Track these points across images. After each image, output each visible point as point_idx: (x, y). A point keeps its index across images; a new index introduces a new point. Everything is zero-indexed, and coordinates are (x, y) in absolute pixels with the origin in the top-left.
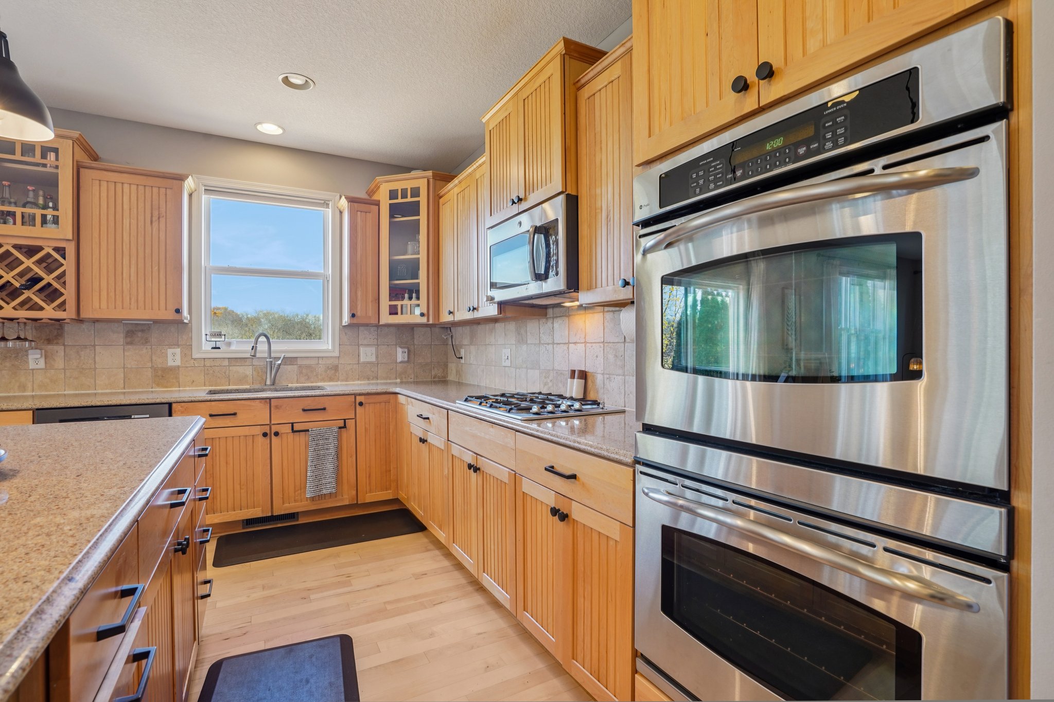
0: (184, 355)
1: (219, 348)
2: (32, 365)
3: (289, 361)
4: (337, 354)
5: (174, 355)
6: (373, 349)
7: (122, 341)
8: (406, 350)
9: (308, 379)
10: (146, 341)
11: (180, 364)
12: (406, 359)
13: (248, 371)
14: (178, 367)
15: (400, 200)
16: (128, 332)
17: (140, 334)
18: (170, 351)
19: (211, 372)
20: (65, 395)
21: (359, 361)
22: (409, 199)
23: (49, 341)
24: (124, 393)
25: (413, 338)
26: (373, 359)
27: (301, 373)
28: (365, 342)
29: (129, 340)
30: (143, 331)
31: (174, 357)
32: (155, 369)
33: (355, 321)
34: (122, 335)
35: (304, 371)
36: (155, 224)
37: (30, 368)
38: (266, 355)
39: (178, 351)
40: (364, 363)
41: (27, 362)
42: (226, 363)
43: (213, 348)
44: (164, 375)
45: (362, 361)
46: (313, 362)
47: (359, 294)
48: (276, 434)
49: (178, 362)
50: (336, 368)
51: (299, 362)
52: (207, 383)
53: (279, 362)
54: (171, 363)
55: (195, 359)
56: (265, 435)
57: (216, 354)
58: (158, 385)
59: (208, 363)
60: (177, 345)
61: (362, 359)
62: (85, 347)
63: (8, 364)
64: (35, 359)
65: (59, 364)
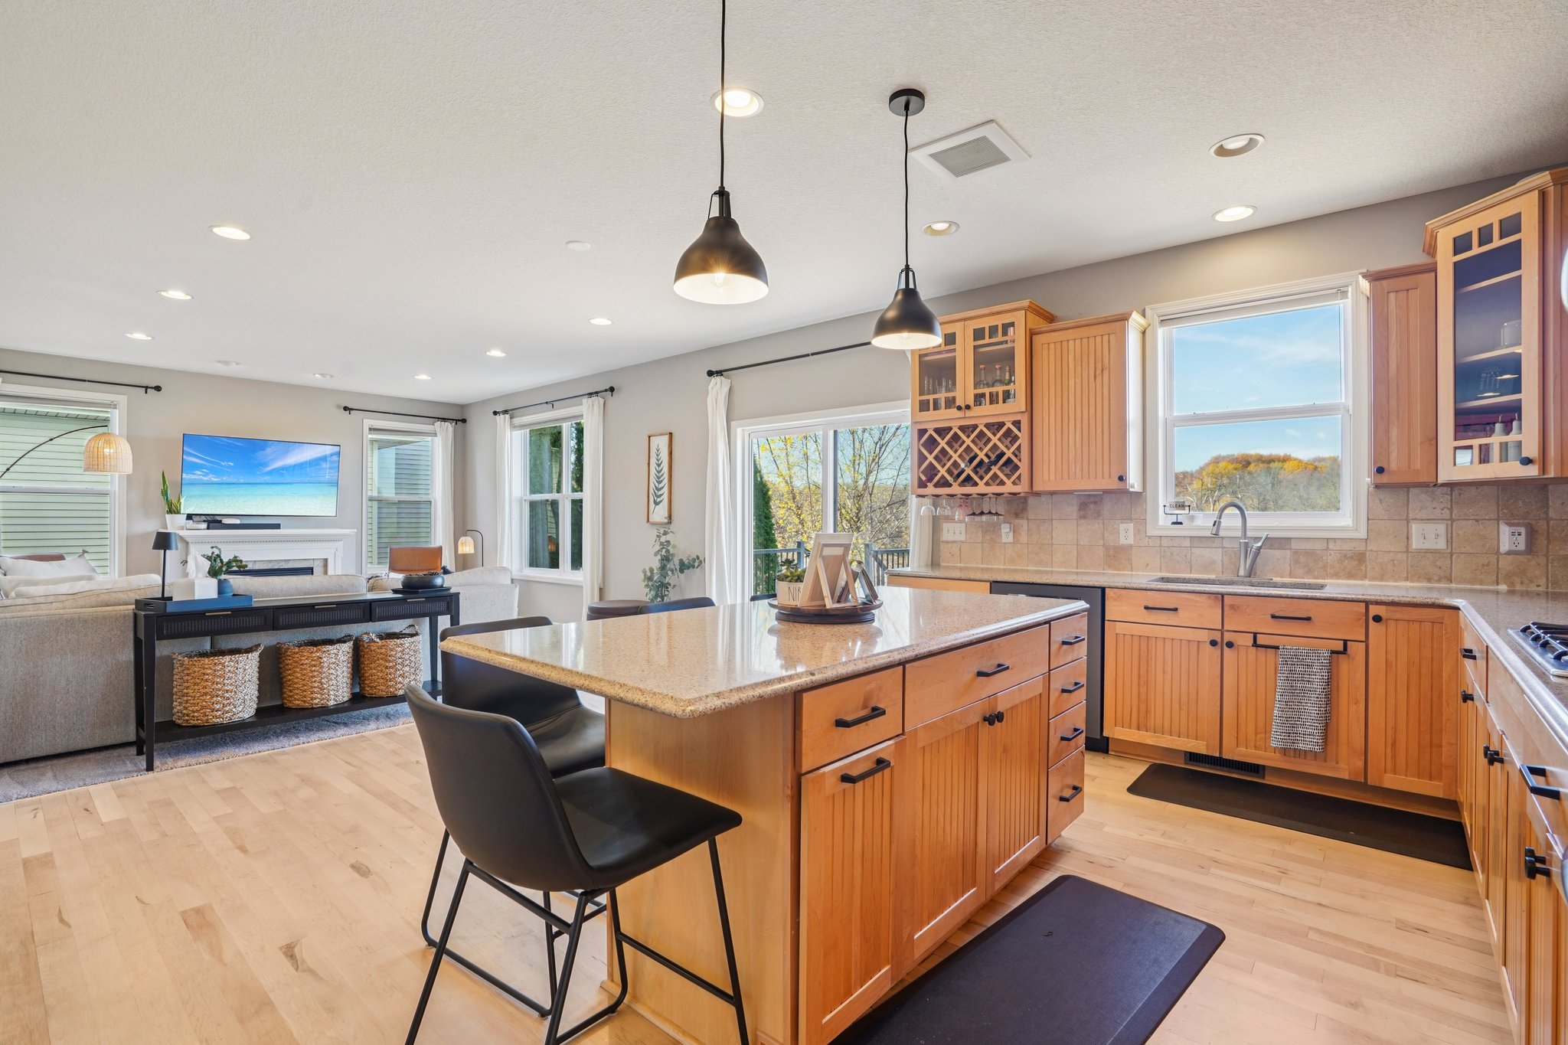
0: (1137, 532)
1: (1181, 523)
2: (1004, 540)
3: (1272, 542)
4: (1363, 534)
5: (1126, 531)
6: (1441, 528)
7: (1075, 515)
8: (1523, 530)
9: (1310, 572)
10: (1098, 515)
11: (1132, 543)
12: (1522, 547)
13: (1216, 555)
14: (1131, 546)
15: (1476, 250)
16: (1081, 504)
17: (1092, 506)
18: (1122, 527)
19: (1169, 554)
20: (1027, 570)
21: (1407, 546)
22: (1497, 243)
23: (1017, 515)
24: (1077, 573)
25: (1547, 506)
26: (1441, 544)
27: (1297, 562)
28: (1423, 515)
29: (1082, 513)
30: (1095, 503)
31: (1126, 534)
32: (1107, 548)
33: (1384, 479)
34: (1076, 508)
35: (1302, 559)
36: (1099, 379)
37: (1003, 541)
38: (1239, 534)
39: (1131, 526)
40: (1419, 551)
41: (1001, 536)
42: (1187, 543)
43: (1174, 523)
44: (1117, 555)
45: (1414, 547)
46: (1319, 546)
48: (1230, 645)
49: (1131, 541)
50: (1360, 558)
51: (1295, 545)
52: (1163, 568)
53: (1259, 544)
54: (1123, 541)
55: (1150, 537)
56: (1213, 643)
57: (1177, 531)
58: (1110, 566)
59: (1165, 543)
60: (1131, 519)
61: (1416, 544)
62: (1044, 521)
63: (988, 537)
64: (1006, 533)
65: (1024, 538)
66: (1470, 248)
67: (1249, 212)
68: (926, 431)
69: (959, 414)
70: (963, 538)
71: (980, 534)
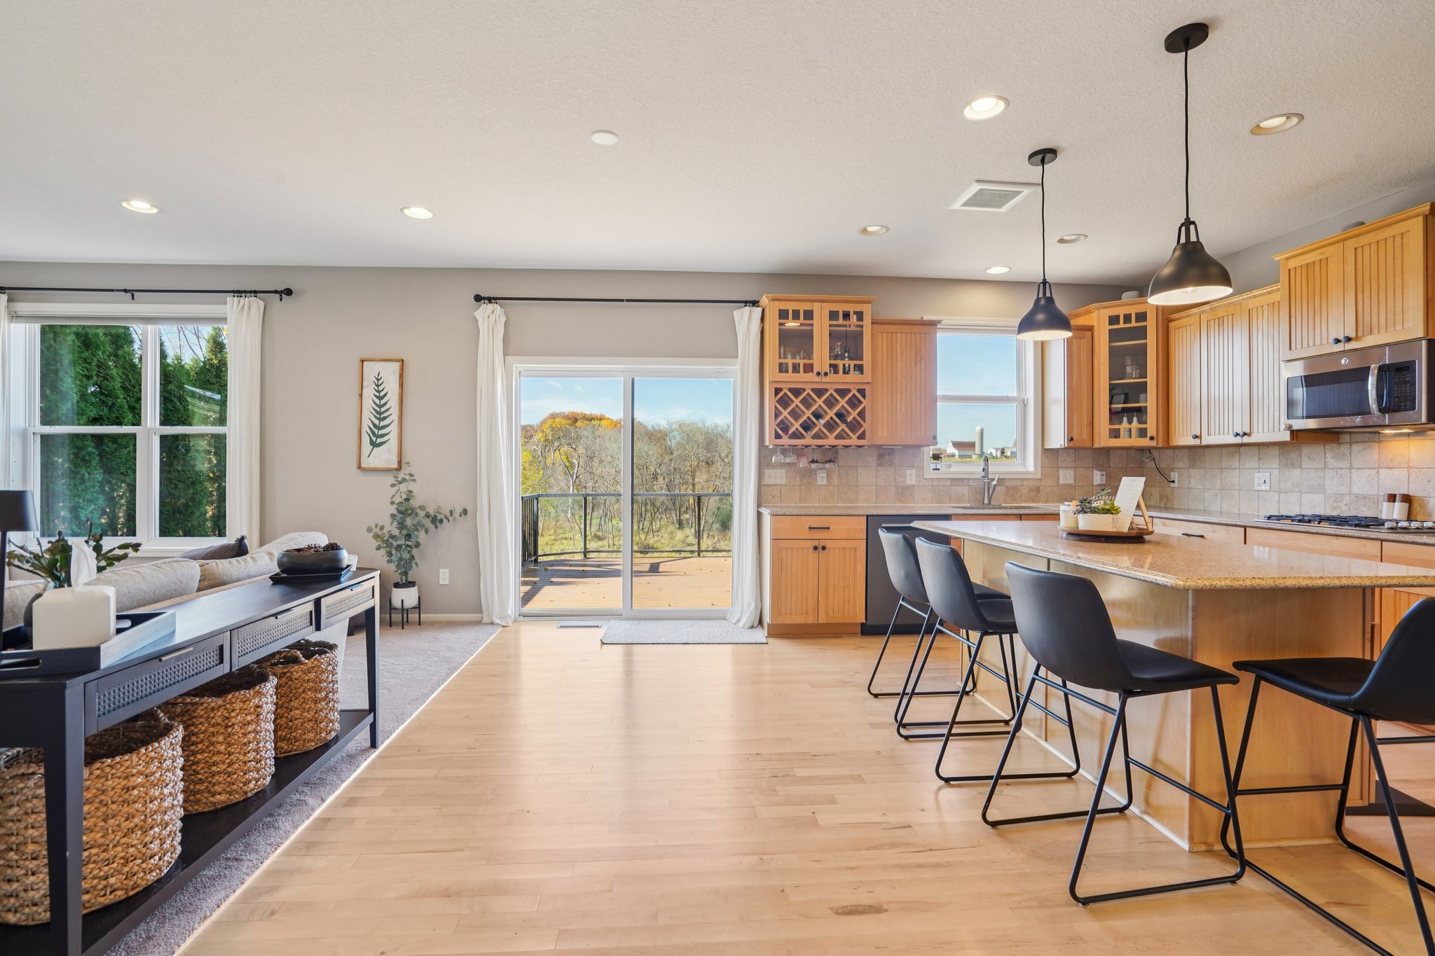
0: (918, 475)
1: (939, 469)
2: (819, 482)
4: (1039, 476)
5: (911, 475)
6: (1072, 472)
7: (875, 463)
8: (1104, 473)
9: (1014, 500)
10: (891, 463)
11: (914, 483)
12: (1104, 482)
13: (965, 490)
14: (914, 485)
15: (1122, 325)
16: (879, 455)
17: (887, 457)
18: (908, 472)
19: (937, 490)
20: (838, 507)
21: (1058, 483)
22: (1133, 324)
24: (876, 507)
25: (1109, 461)
26: (1072, 481)
27: (1008, 494)
28: (1064, 464)
29: (880, 462)
30: (889, 454)
31: (911, 477)
32: (897, 487)
33: (1072, 444)
34: (875, 458)
35: (1010, 492)
36: (918, 365)
37: (818, 484)
39: (913, 471)
40: (1063, 485)
41: (817, 480)
42: (948, 483)
43: (934, 469)
44: (904, 492)
45: (1061, 483)
46: (1018, 483)
49: (913, 482)
50: (1037, 490)
51: (1007, 483)
52: (934, 500)
53: (995, 483)
54: (909, 483)
55: (926, 479)
57: (942, 475)
58: (900, 501)
59: (935, 483)
60: (913, 467)
61: (1061, 482)
62: (851, 467)
63: (805, 481)
64: (821, 478)
65: (835, 482)
66: (1119, 323)
67: (1007, 270)
68: (781, 390)
69: (817, 379)
70: (783, 481)
71: (798, 478)
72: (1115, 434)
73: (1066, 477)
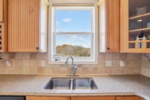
0: (46, 63)
1: (57, 60)
3: (80, 66)
4: (97, 63)
5: (43, 63)
6: (111, 62)
7: (29, 58)
10: (35, 58)
12: (125, 66)
13: (66, 69)
18: (42, 62)
23: (12, 58)
25: (127, 57)
26: (111, 65)
27: (84, 70)
28: (108, 59)
31: (43, 64)
32: (38, 68)
34: (29, 56)
38: (71, 63)
39: (44, 61)
40: (107, 67)
41: (7, 64)
42: (59, 66)
43: (55, 60)
44: (41, 70)
47: (111, 38)
49: (44, 66)
50: (96, 69)
51: (83, 66)
53: (76, 66)
54: (42, 66)
55: (49, 65)
57: (57, 63)
58: (39, 73)
59: (53, 66)
60: (44, 59)
61: (106, 66)
62: (20, 60)
65: (14, 65)
72: (132, 46)
73: (109, 63)
